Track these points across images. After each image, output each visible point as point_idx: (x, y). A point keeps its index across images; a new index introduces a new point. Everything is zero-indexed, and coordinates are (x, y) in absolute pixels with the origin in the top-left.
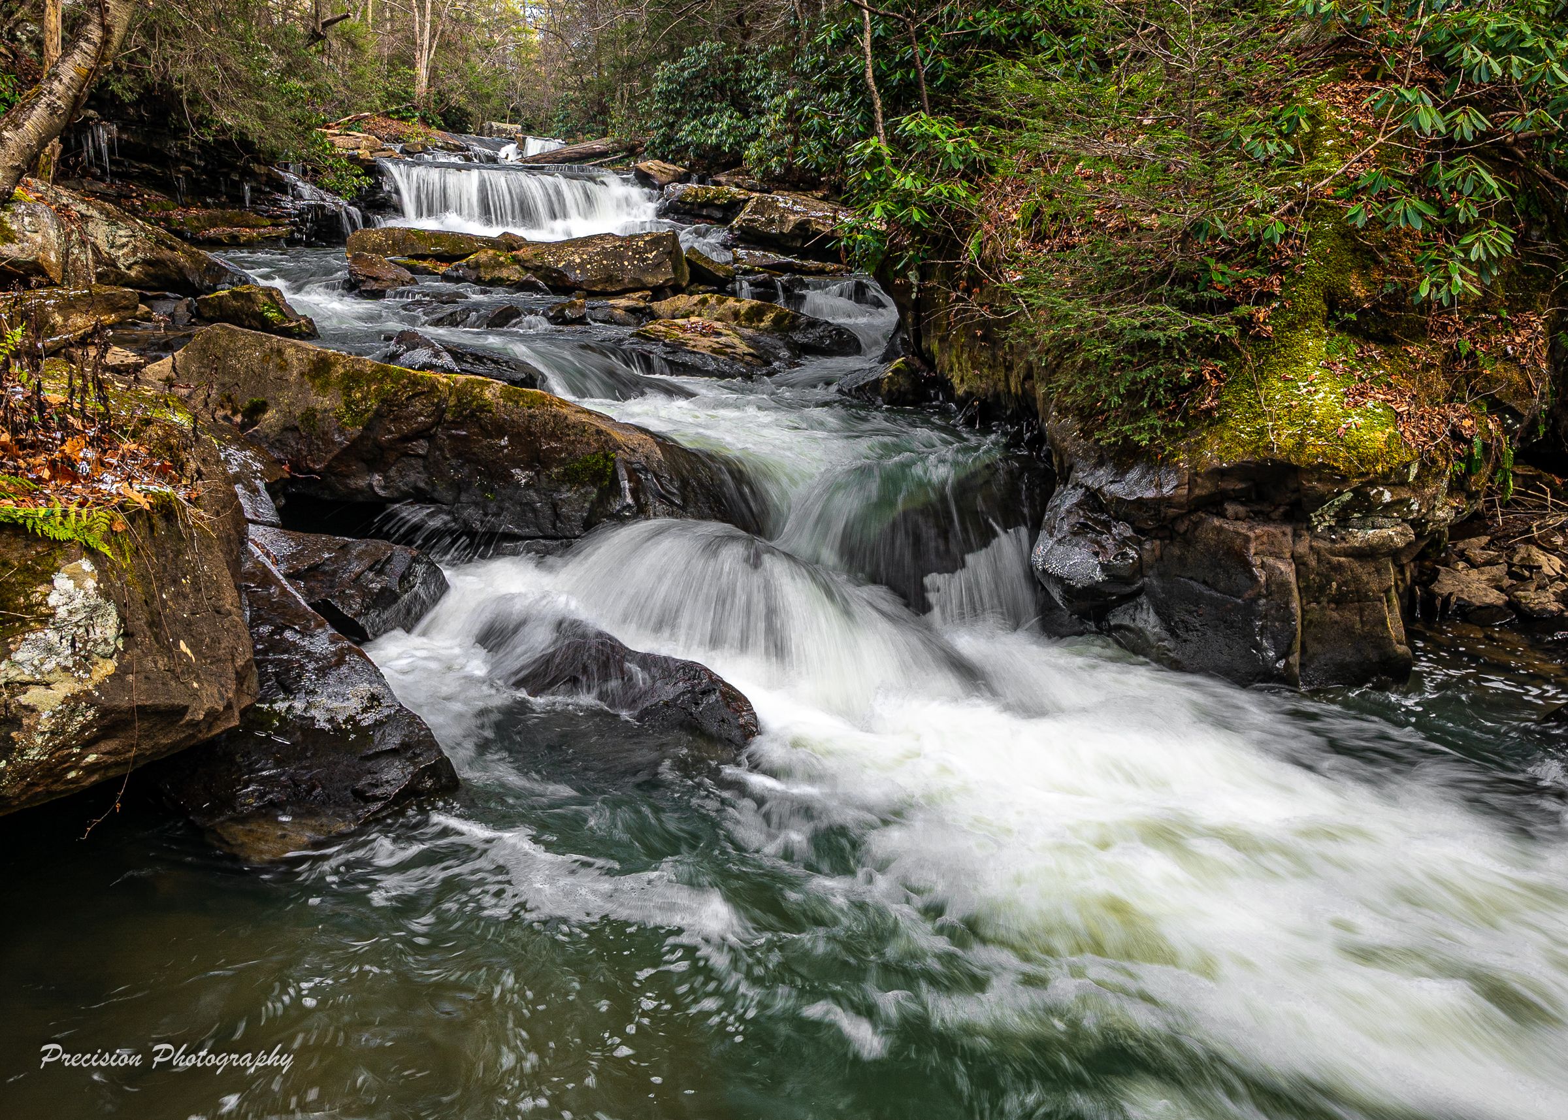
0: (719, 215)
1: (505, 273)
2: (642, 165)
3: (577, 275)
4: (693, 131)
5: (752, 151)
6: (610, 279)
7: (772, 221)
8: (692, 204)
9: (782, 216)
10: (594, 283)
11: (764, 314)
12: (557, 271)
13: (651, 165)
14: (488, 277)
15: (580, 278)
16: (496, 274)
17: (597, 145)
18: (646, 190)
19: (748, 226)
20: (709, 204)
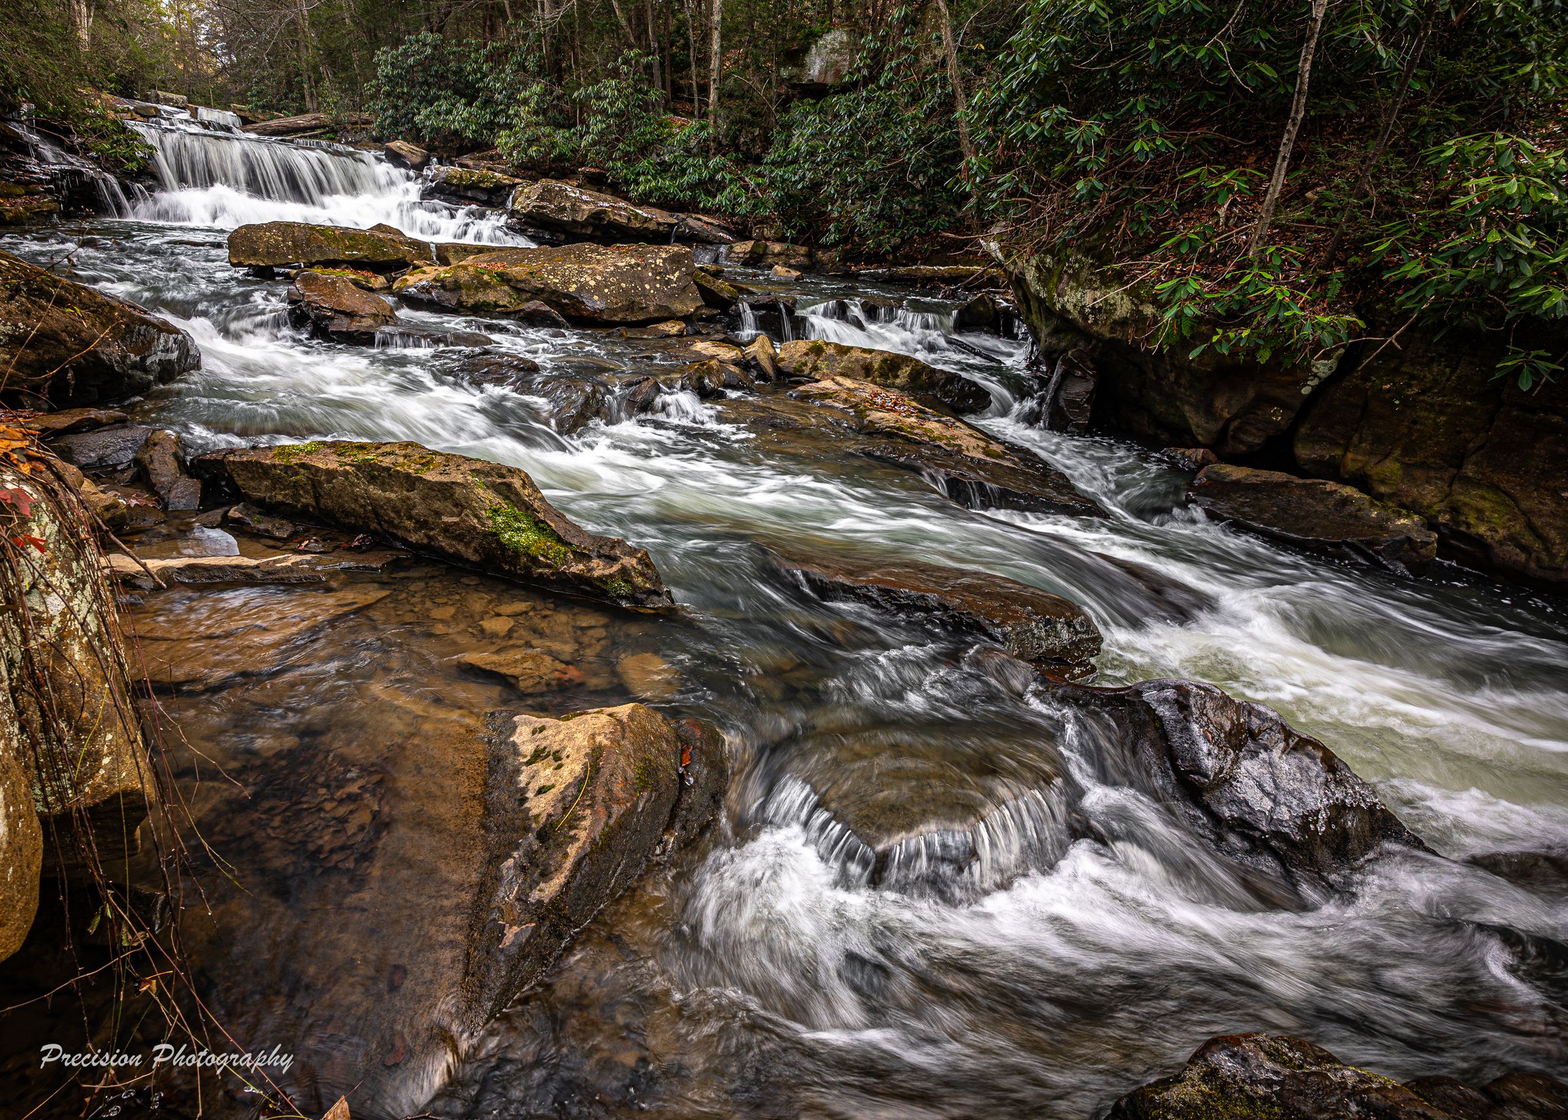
0: (485, 198)
1: (491, 297)
2: (392, 145)
3: (595, 303)
4: (428, 117)
5: (503, 139)
6: (631, 307)
7: (564, 209)
8: (458, 186)
9: (573, 205)
10: (615, 311)
11: (899, 368)
12: (568, 296)
13: (398, 145)
14: (471, 301)
15: (600, 305)
16: (481, 297)
17: (301, 121)
18: (403, 170)
19: (538, 213)
20: (474, 186)
